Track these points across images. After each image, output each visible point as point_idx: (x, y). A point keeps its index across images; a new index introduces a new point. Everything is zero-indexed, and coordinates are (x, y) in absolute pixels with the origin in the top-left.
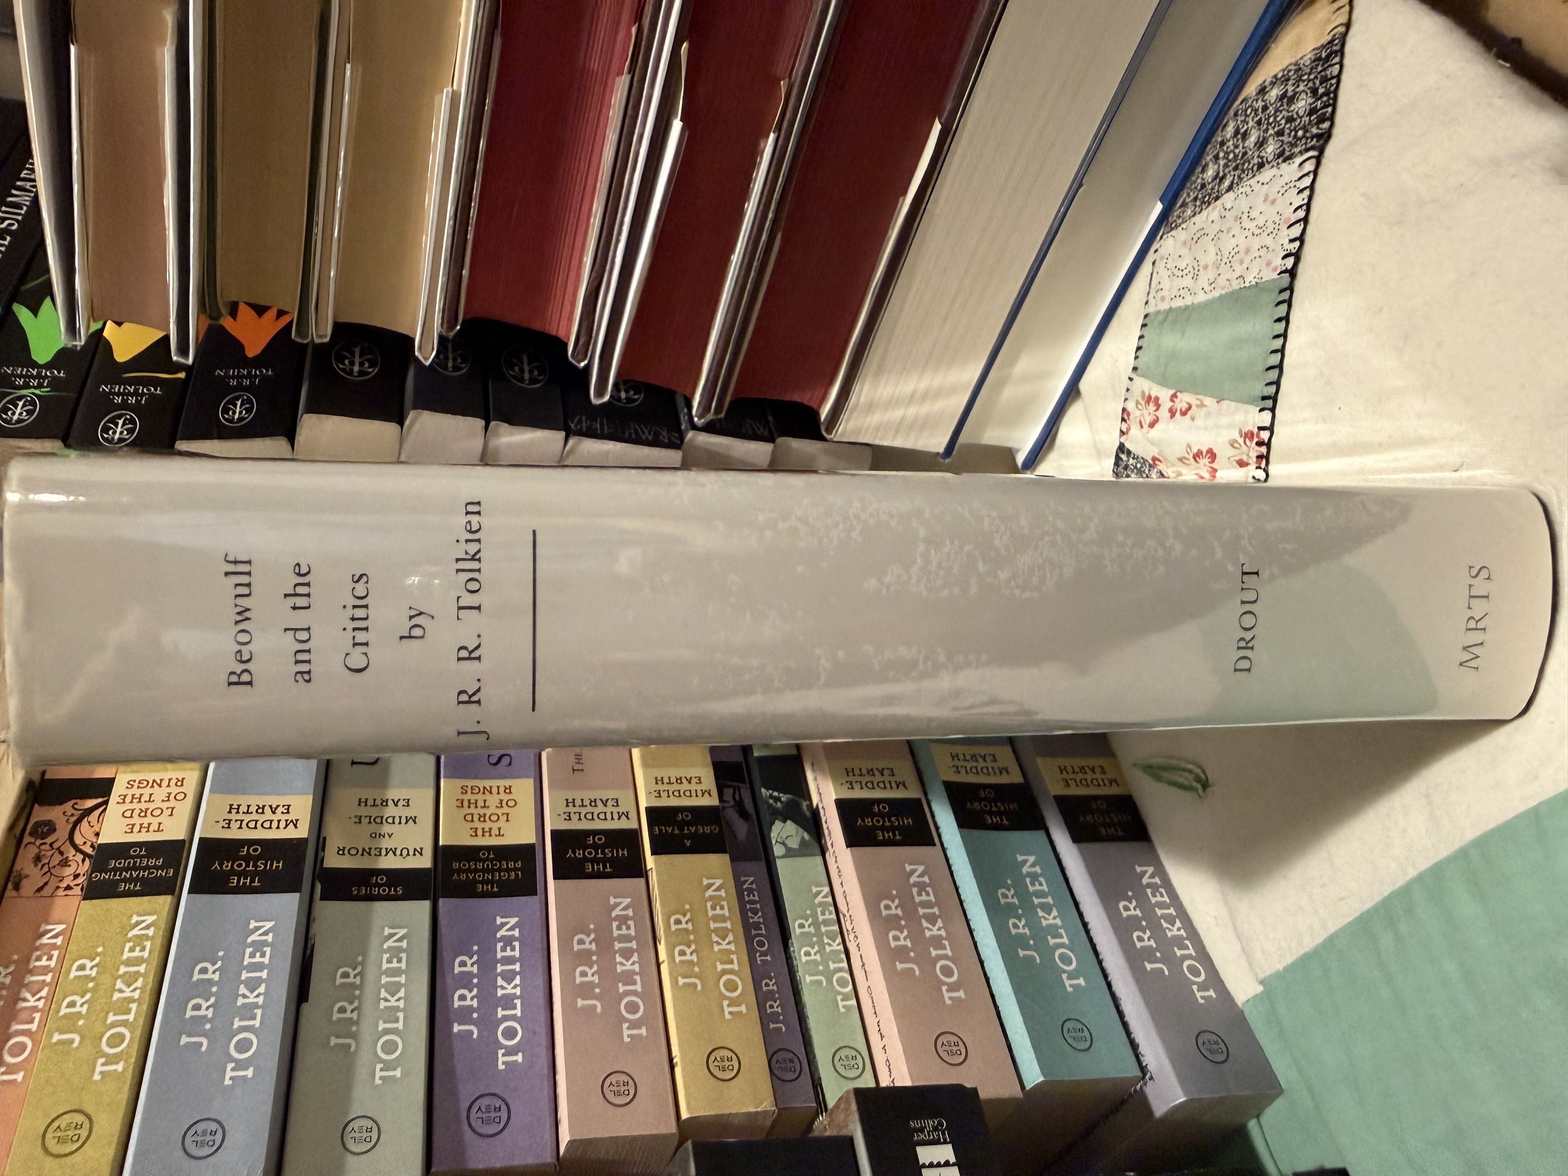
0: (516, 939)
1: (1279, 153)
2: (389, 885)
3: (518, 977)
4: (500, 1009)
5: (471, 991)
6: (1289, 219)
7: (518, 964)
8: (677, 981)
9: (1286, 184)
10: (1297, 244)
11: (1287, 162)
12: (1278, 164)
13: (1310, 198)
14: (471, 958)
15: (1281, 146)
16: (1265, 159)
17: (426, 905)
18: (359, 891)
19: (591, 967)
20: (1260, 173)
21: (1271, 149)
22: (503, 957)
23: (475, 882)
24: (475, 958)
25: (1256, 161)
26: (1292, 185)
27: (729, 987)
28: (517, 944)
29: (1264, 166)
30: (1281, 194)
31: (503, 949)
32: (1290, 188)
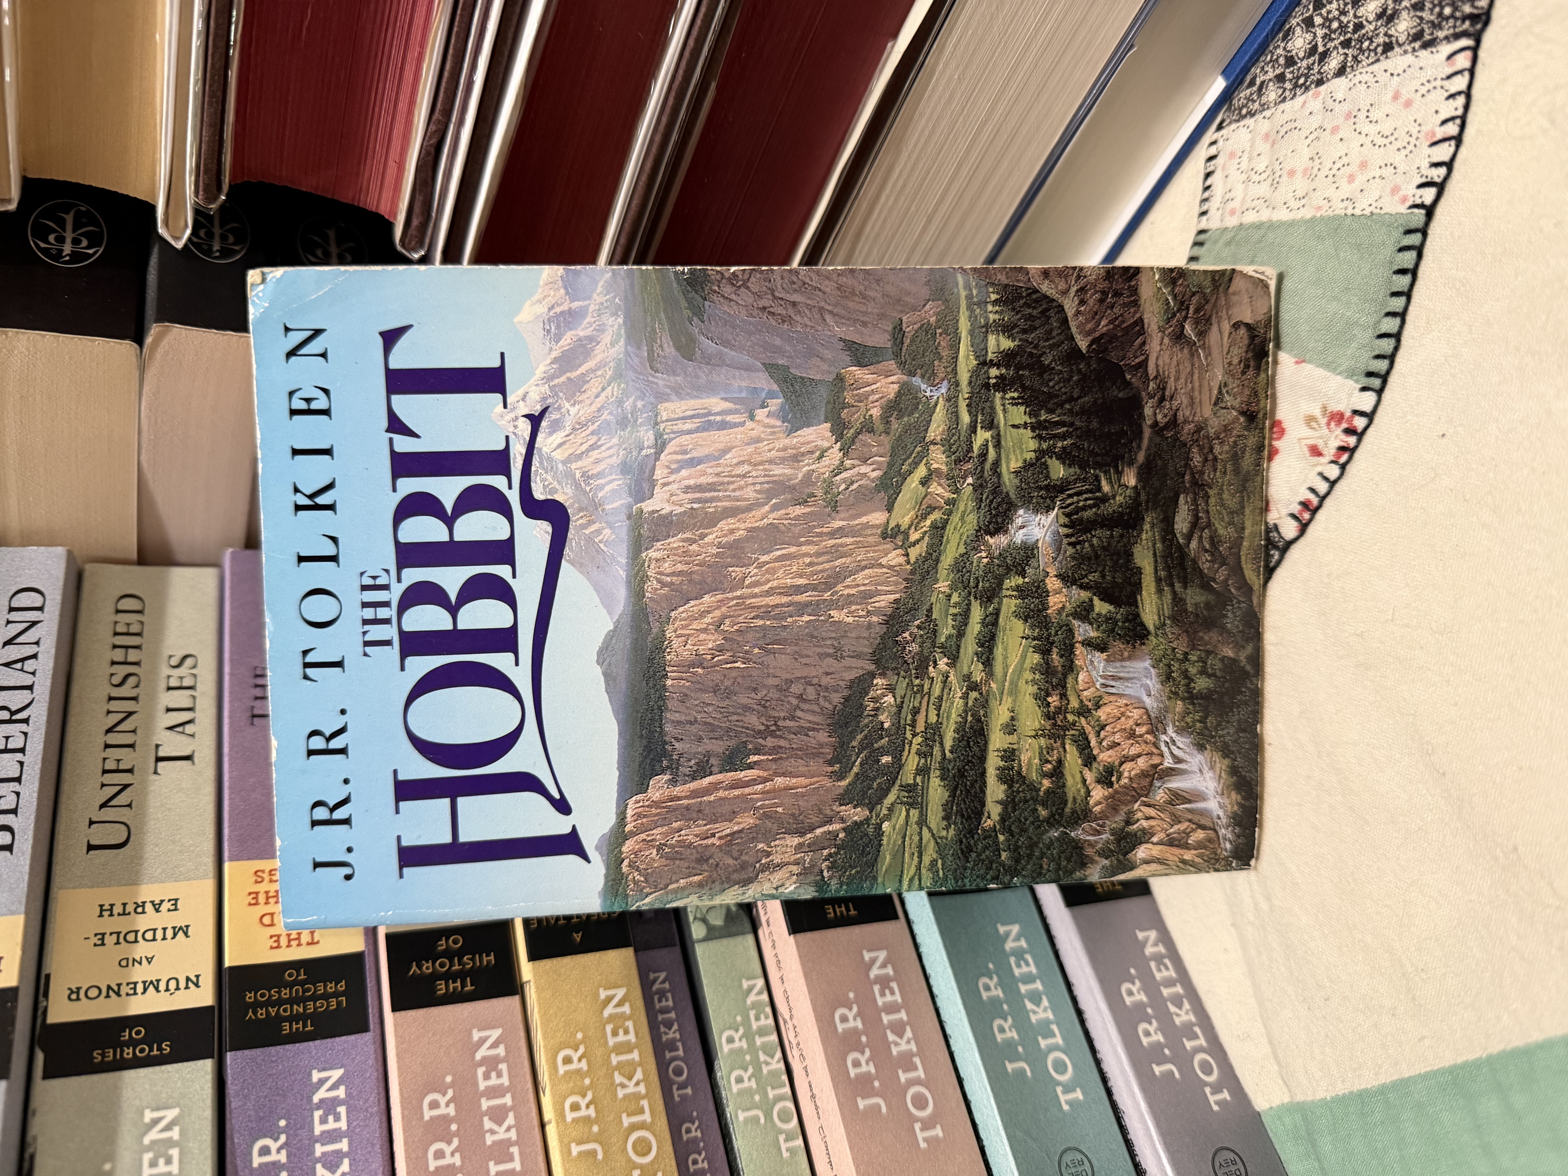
0: (341, 1102)
1: (1415, 34)
2: (149, 1040)
3: (346, 1161)
6: (1434, 134)
7: (345, 1141)
8: (570, 1152)
9: (1429, 81)
10: (1443, 171)
11: (1429, 49)
12: (1414, 50)
13: (1467, 107)
14: (276, 1140)
15: (1419, 25)
16: (1394, 39)
17: (206, 1066)
18: (103, 1055)
19: (449, 1143)
20: (1387, 57)
21: (1404, 26)
22: (323, 1132)
23: (278, 1021)
24: (283, 1138)
25: (1381, 39)
26: (1439, 83)
27: (639, 1149)
28: (342, 1110)
29: (1392, 48)
30: (1419, 94)
31: (323, 1121)
32: (1435, 88)
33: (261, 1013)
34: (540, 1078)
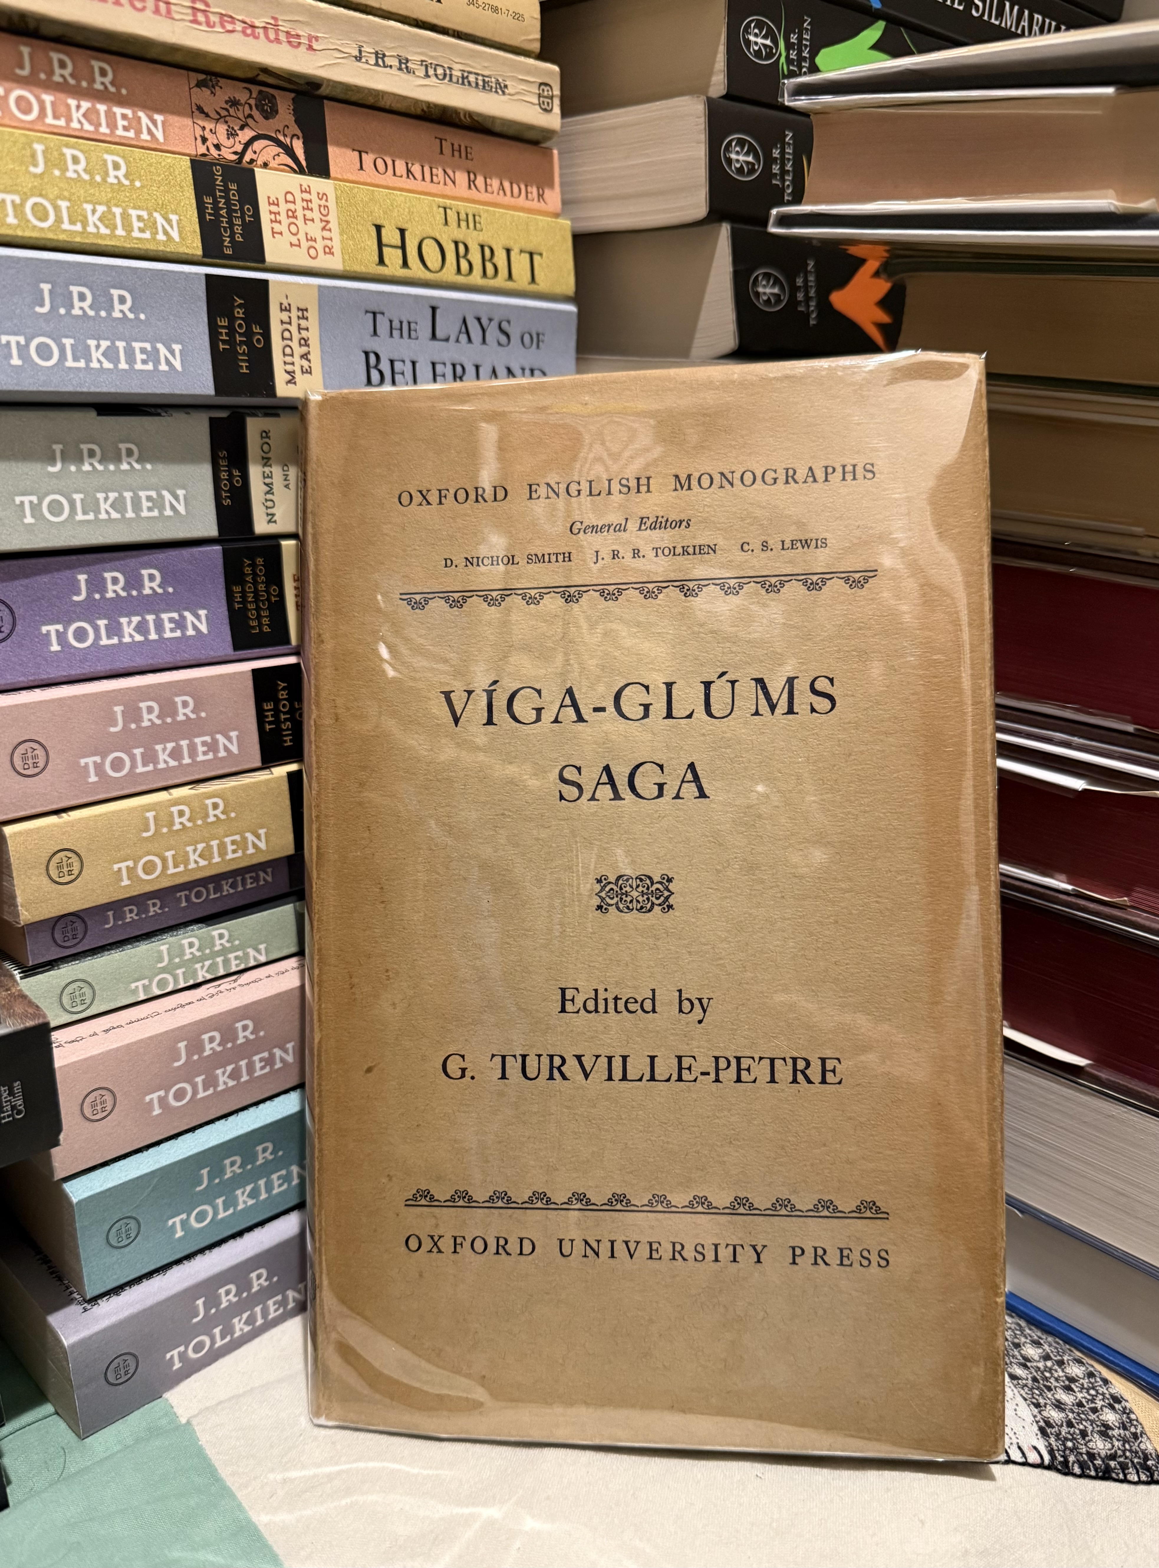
0: (183, 632)
1: (1049, 1422)
2: (232, 489)
3: (142, 638)
4: (105, 622)
5: (123, 589)
7: (156, 637)
8: (148, 810)
9: (1015, 1433)
11: (1039, 1433)
12: (1037, 1422)
14: (159, 586)
15: (1057, 1425)
16: (1043, 1409)
17: (213, 532)
18: (224, 458)
19: (158, 717)
20: (1029, 1406)
21: (1054, 1415)
22: (162, 620)
23: (242, 582)
24: (160, 591)
26: (1014, 1441)
27: (148, 865)
28: (177, 634)
31: (171, 620)
32: (1011, 1438)
33: (247, 570)
34: (202, 785)
